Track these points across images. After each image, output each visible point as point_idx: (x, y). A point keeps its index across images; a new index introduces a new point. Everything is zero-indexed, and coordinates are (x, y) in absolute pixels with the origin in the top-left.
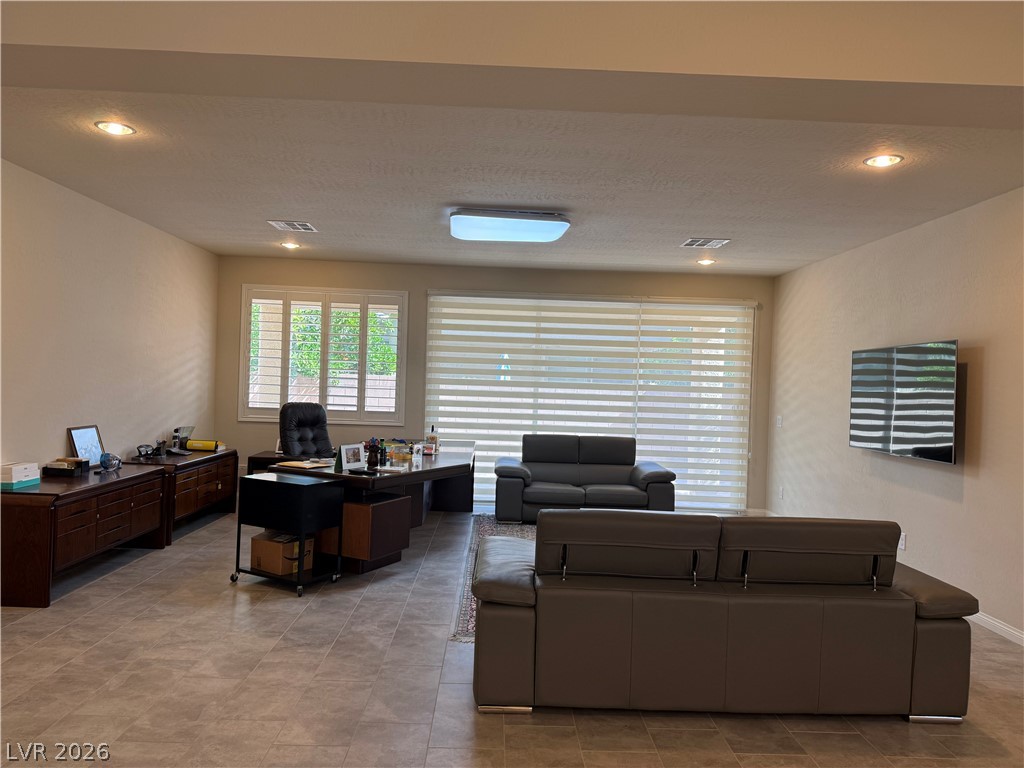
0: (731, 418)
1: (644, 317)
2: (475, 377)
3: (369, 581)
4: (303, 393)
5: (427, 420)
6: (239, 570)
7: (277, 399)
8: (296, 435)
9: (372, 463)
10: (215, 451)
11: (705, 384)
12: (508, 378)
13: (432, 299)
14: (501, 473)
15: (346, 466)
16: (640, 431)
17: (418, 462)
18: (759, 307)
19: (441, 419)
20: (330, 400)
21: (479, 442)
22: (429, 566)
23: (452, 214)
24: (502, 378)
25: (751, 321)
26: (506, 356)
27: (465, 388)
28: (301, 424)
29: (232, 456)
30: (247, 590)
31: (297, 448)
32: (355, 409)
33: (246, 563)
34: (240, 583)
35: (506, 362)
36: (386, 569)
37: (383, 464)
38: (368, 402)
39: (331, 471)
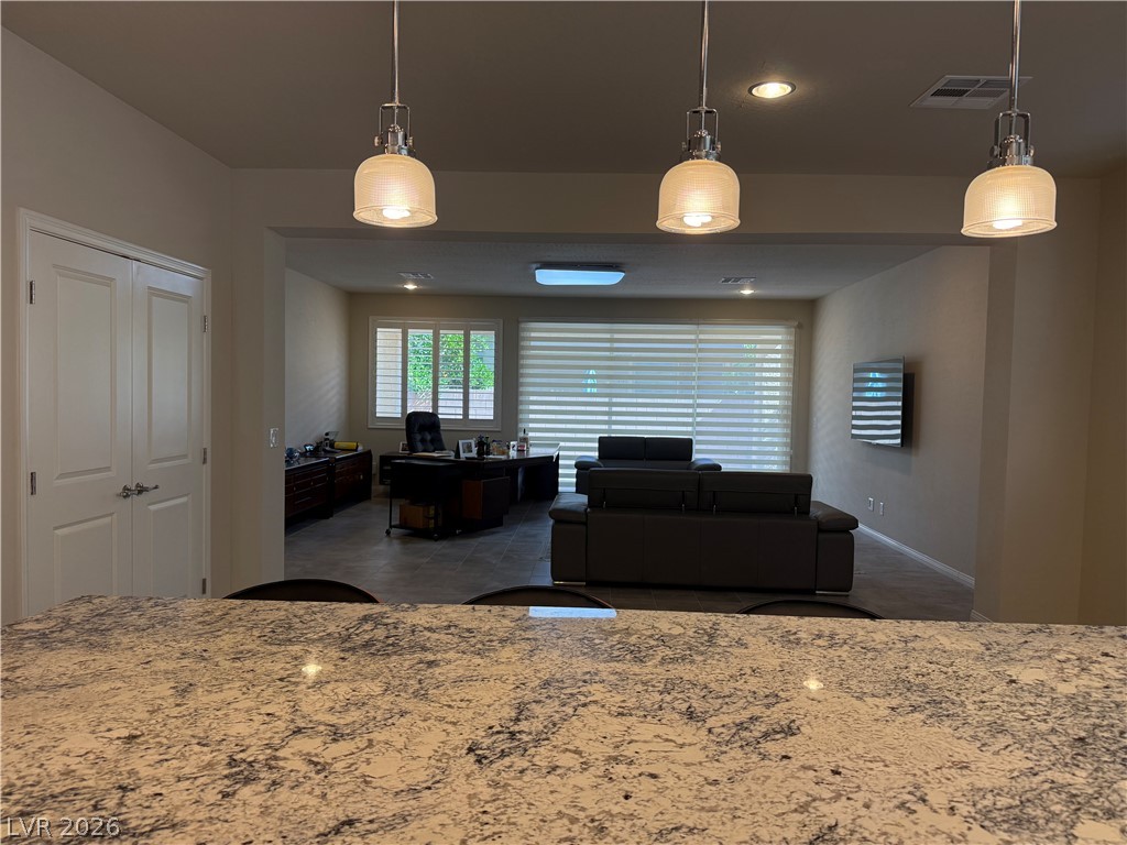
0: (777, 421)
1: (701, 337)
2: (563, 390)
3: (481, 535)
4: (419, 404)
5: (520, 425)
6: (391, 527)
7: (399, 410)
8: (418, 437)
9: (480, 453)
10: (356, 450)
11: (765, 393)
12: (595, 390)
13: (523, 325)
14: (582, 467)
15: (463, 455)
16: (699, 433)
17: (513, 454)
18: (800, 326)
19: (531, 425)
20: (440, 410)
21: (562, 444)
22: (523, 529)
23: (537, 269)
24: (589, 390)
25: (793, 338)
26: (592, 372)
27: (554, 399)
28: (423, 428)
29: (368, 454)
30: (397, 538)
31: (420, 446)
32: (461, 417)
33: (396, 522)
34: (392, 535)
35: (592, 377)
36: (494, 530)
37: (488, 453)
38: (471, 412)
39: (452, 458)
